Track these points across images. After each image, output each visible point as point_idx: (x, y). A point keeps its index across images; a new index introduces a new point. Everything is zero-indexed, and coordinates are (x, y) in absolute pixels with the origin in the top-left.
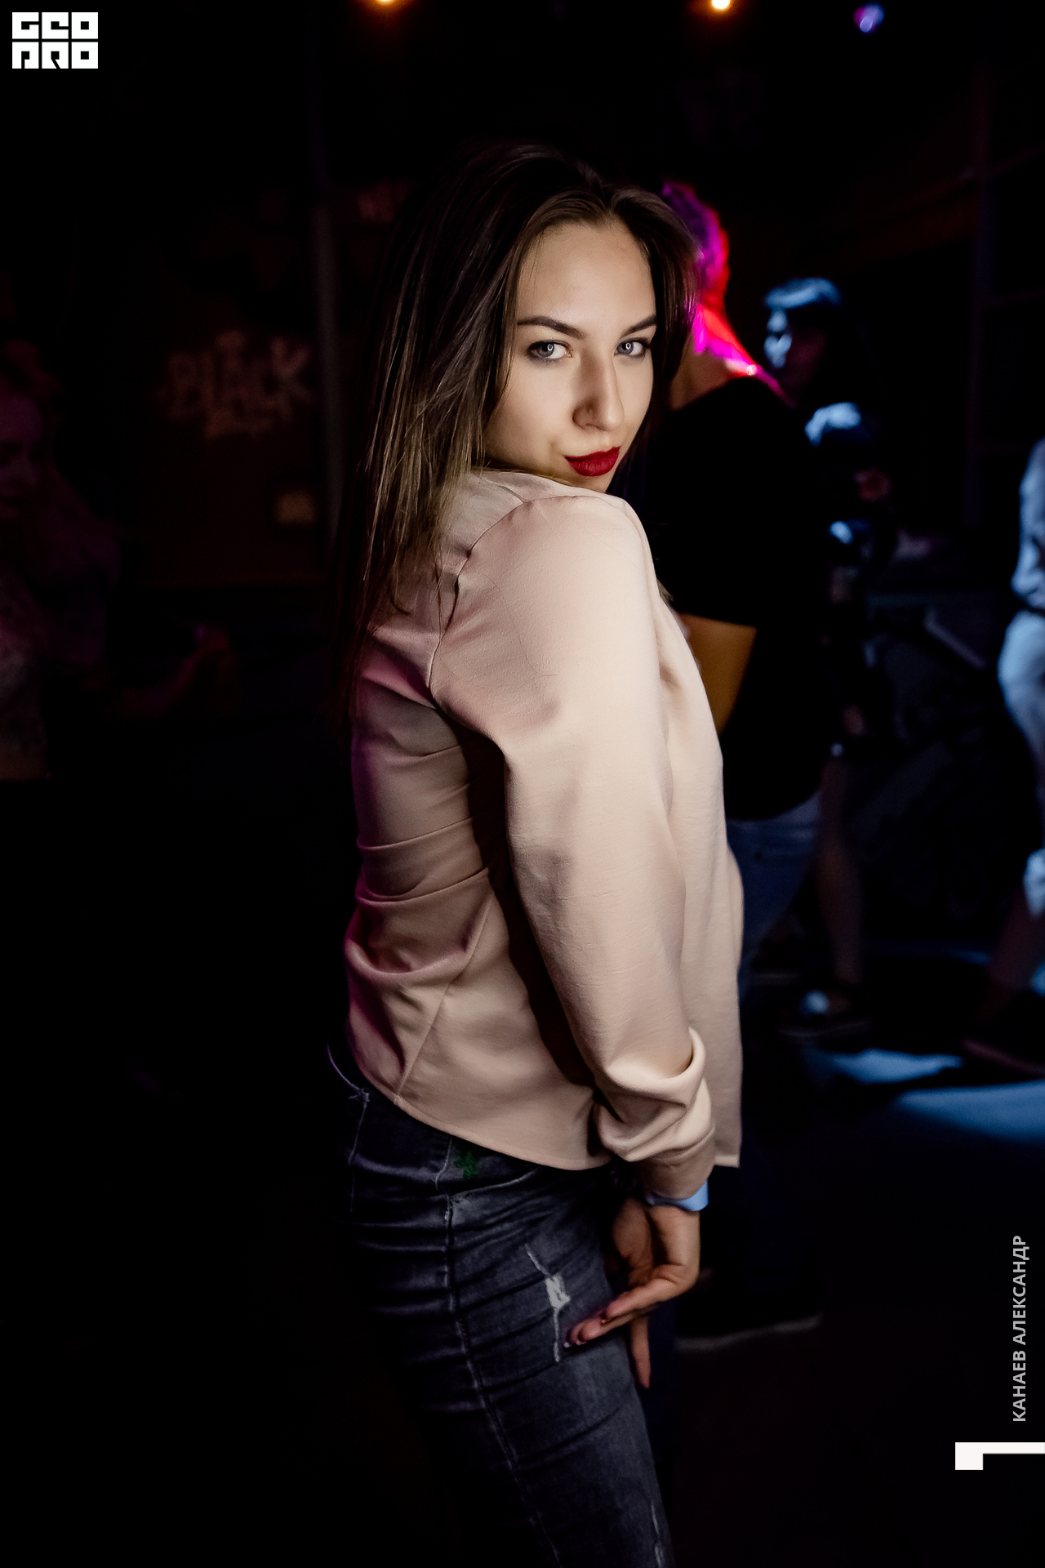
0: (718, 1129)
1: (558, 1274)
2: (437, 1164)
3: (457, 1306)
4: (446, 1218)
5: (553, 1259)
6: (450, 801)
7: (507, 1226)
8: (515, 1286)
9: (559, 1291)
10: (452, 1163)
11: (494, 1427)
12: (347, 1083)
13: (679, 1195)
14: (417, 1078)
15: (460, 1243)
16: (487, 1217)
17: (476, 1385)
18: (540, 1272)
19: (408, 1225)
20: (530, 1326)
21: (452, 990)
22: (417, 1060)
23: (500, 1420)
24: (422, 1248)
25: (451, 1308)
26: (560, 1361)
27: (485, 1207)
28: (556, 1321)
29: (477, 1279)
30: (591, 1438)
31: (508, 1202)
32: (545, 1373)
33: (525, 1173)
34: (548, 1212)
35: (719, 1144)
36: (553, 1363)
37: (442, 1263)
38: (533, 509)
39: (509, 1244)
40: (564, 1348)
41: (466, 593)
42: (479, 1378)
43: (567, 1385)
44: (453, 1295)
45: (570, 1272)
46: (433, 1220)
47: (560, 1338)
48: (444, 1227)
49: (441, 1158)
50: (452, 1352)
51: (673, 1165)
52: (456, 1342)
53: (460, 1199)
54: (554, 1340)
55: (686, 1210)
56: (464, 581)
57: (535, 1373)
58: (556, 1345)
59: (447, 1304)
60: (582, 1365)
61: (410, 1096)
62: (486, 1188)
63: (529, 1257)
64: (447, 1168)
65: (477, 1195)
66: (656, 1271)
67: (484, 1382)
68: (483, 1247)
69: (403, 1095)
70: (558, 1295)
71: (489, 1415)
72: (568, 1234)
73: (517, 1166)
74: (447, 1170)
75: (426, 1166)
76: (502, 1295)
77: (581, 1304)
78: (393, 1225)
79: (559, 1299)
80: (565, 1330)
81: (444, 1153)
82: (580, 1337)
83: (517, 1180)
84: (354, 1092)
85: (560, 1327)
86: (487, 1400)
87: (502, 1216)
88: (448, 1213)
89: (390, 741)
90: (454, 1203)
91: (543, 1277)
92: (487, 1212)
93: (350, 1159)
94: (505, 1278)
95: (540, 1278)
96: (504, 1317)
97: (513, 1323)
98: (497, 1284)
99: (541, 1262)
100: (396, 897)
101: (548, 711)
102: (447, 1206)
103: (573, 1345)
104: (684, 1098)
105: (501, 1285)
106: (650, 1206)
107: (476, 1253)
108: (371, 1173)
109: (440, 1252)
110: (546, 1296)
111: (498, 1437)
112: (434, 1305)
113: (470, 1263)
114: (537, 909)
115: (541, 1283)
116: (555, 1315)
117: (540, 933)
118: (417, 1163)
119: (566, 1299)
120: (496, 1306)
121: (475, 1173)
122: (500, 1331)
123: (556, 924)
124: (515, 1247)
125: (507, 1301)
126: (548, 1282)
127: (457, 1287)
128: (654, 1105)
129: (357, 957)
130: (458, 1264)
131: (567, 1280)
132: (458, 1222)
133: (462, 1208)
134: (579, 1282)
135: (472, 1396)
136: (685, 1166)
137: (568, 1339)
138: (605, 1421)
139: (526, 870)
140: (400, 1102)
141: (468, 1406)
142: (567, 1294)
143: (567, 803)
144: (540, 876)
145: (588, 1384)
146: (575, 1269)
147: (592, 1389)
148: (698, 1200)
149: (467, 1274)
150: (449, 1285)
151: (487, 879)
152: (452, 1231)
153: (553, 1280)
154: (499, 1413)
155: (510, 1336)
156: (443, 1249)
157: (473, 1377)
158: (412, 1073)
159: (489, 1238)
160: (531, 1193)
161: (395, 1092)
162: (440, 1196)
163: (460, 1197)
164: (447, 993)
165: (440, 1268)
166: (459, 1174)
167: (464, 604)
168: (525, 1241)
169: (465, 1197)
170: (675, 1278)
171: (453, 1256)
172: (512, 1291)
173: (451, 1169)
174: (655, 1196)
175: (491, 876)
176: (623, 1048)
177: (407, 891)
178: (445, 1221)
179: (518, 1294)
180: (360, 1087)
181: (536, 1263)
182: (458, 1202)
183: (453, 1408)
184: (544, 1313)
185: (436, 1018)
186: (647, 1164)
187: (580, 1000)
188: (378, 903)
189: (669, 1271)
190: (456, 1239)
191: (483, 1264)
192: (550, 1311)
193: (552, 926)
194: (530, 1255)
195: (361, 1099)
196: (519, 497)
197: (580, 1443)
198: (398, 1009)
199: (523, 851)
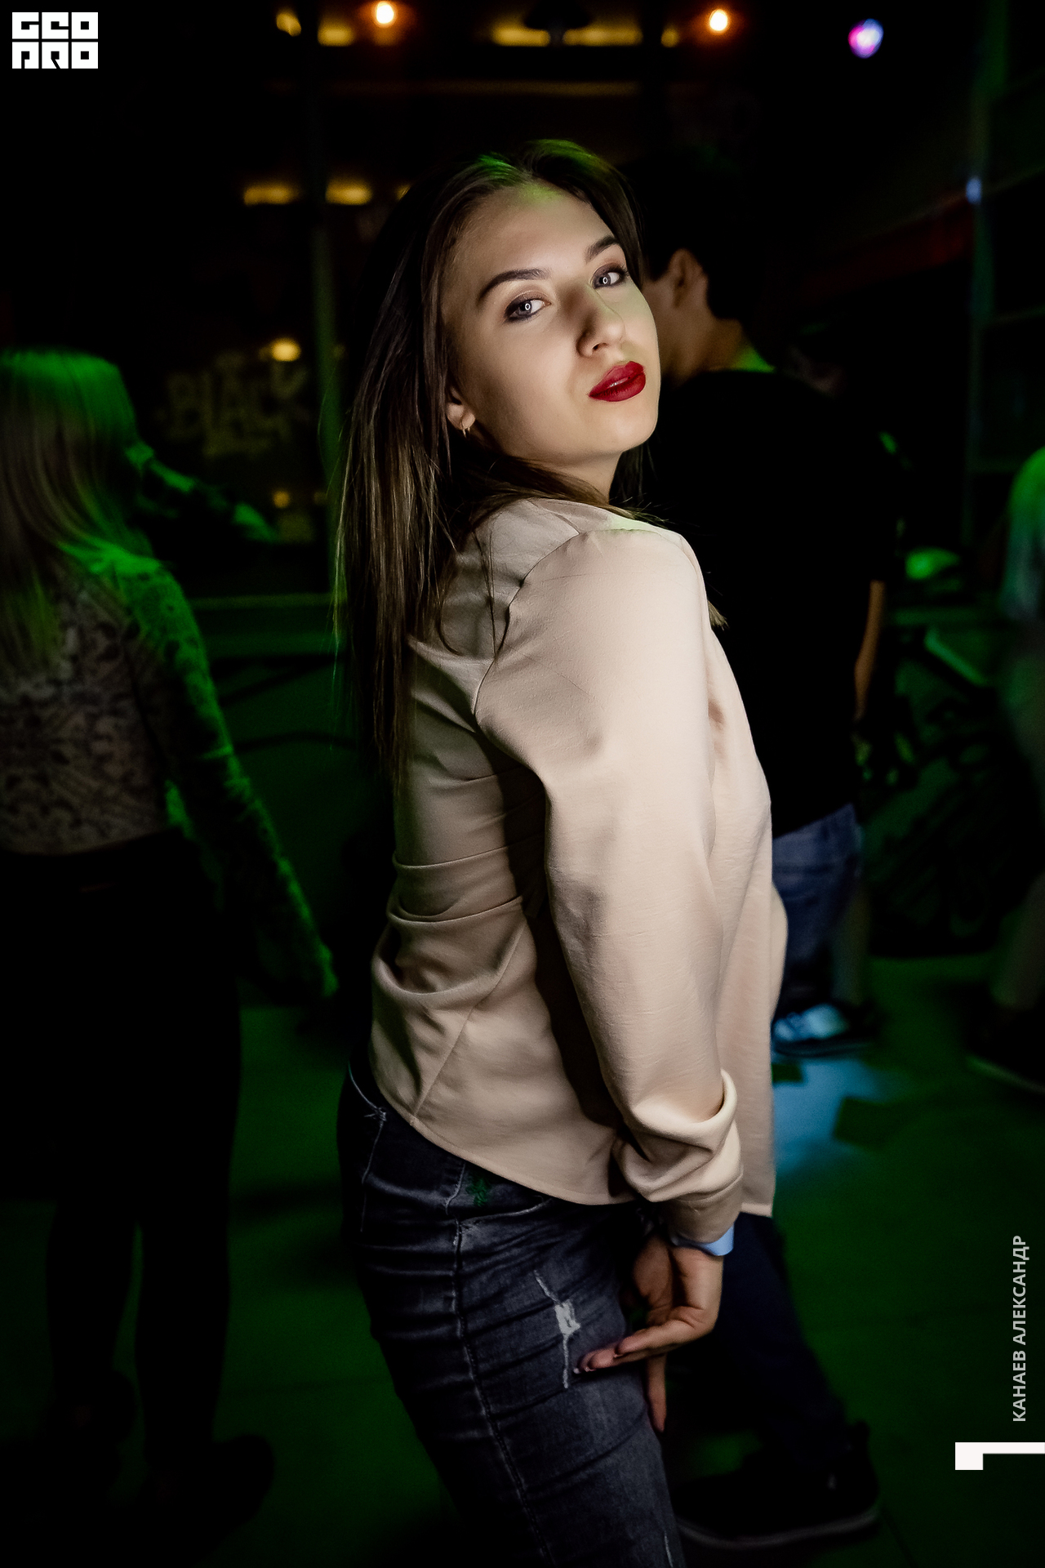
0: (746, 1174)
1: (568, 1300)
2: (448, 1189)
3: (465, 1331)
4: (455, 1243)
5: (563, 1286)
6: (488, 828)
7: (516, 1251)
8: (525, 1311)
9: (569, 1317)
10: (464, 1189)
11: (502, 1456)
12: (366, 1102)
13: (704, 1239)
14: (434, 1100)
15: (468, 1269)
16: (495, 1245)
17: (484, 1412)
18: (549, 1298)
19: (417, 1248)
20: (539, 1352)
21: (476, 1014)
22: (435, 1083)
23: (508, 1448)
24: (428, 1273)
25: (458, 1333)
26: (569, 1387)
27: (495, 1235)
28: (565, 1348)
29: (485, 1304)
30: (601, 1465)
31: (517, 1231)
32: (554, 1400)
33: (537, 1204)
34: (558, 1239)
35: (747, 1190)
36: (561, 1389)
37: (450, 1288)
38: (588, 541)
39: (516, 1270)
40: (573, 1373)
41: (517, 622)
42: (487, 1405)
43: (576, 1412)
44: (461, 1320)
45: (581, 1299)
46: (442, 1245)
47: (570, 1365)
48: (452, 1253)
49: (453, 1183)
50: (459, 1378)
51: (697, 1208)
52: (464, 1368)
53: (470, 1225)
54: (564, 1367)
55: (709, 1254)
56: (515, 611)
57: (544, 1399)
58: (565, 1372)
59: (455, 1329)
60: (593, 1393)
61: (426, 1117)
62: (496, 1216)
63: (538, 1283)
64: (458, 1194)
65: (487, 1222)
66: (675, 1312)
67: (492, 1409)
68: (491, 1272)
69: (420, 1117)
70: (568, 1322)
71: (497, 1443)
72: (579, 1261)
73: (528, 1196)
74: (458, 1196)
75: (437, 1189)
76: (509, 1321)
77: (591, 1331)
78: (402, 1248)
79: (569, 1326)
80: (575, 1357)
81: (456, 1178)
82: (590, 1364)
83: (527, 1211)
84: (371, 1111)
85: (570, 1354)
86: (495, 1428)
87: (511, 1244)
88: (457, 1238)
89: (434, 763)
90: (463, 1229)
91: (552, 1304)
92: (496, 1240)
93: (363, 1178)
94: (514, 1303)
95: (548, 1304)
96: (512, 1343)
97: (522, 1349)
98: (505, 1309)
99: (550, 1289)
100: (428, 917)
101: (592, 744)
102: (456, 1232)
103: (582, 1370)
104: (711, 1144)
105: (509, 1311)
106: (674, 1246)
107: (484, 1278)
108: (382, 1193)
109: (447, 1277)
110: (556, 1322)
111: (507, 1466)
112: (441, 1330)
113: (477, 1288)
114: (572, 943)
115: (550, 1309)
116: (565, 1342)
117: (574, 968)
118: (428, 1186)
119: (576, 1326)
120: (504, 1332)
121: (486, 1200)
122: (508, 1358)
123: (588, 961)
124: (523, 1273)
125: (515, 1327)
126: (558, 1308)
127: (465, 1312)
128: (680, 1148)
129: (383, 973)
130: (465, 1290)
131: (577, 1307)
132: (467, 1248)
133: (471, 1235)
134: (589, 1310)
135: (479, 1423)
136: (709, 1210)
137: (578, 1366)
138: (615, 1449)
139: (563, 904)
140: (416, 1123)
141: (475, 1434)
142: (577, 1321)
143: (604, 840)
144: (575, 910)
145: (599, 1412)
146: (586, 1296)
147: (602, 1417)
148: (723, 1245)
149: (474, 1299)
150: (457, 1309)
151: (519, 907)
152: (460, 1257)
153: (562, 1306)
154: (507, 1441)
155: (518, 1362)
156: (451, 1273)
157: (481, 1404)
158: (429, 1095)
159: (498, 1263)
160: (541, 1223)
161: (412, 1113)
162: (451, 1222)
163: (469, 1223)
164: (469, 1018)
165: (448, 1294)
166: (469, 1200)
167: (514, 633)
168: (533, 1267)
169: (475, 1224)
170: (692, 1321)
171: (460, 1281)
172: (520, 1317)
173: (462, 1195)
174: (680, 1237)
175: (525, 905)
176: (650, 1089)
177: (441, 912)
178: (454, 1246)
179: (527, 1320)
180: (378, 1106)
181: (545, 1289)
182: (467, 1228)
183: (462, 1436)
184: (552, 1340)
185: (457, 1042)
186: (672, 1207)
187: (609, 1038)
188: (410, 922)
189: (686, 1313)
190: (464, 1263)
191: (492, 1290)
192: (560, 1337)
193: (585, 962)
194: (539, 1281)
195: (378, 1118)
196: (575, 528)
197: (590, 1471)
198: (421, 1031)
199: (559, 885)
